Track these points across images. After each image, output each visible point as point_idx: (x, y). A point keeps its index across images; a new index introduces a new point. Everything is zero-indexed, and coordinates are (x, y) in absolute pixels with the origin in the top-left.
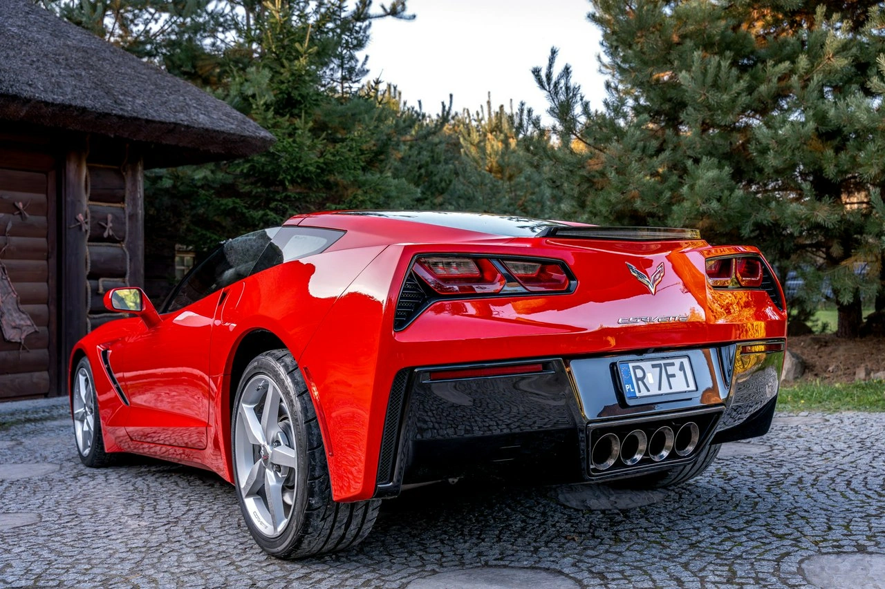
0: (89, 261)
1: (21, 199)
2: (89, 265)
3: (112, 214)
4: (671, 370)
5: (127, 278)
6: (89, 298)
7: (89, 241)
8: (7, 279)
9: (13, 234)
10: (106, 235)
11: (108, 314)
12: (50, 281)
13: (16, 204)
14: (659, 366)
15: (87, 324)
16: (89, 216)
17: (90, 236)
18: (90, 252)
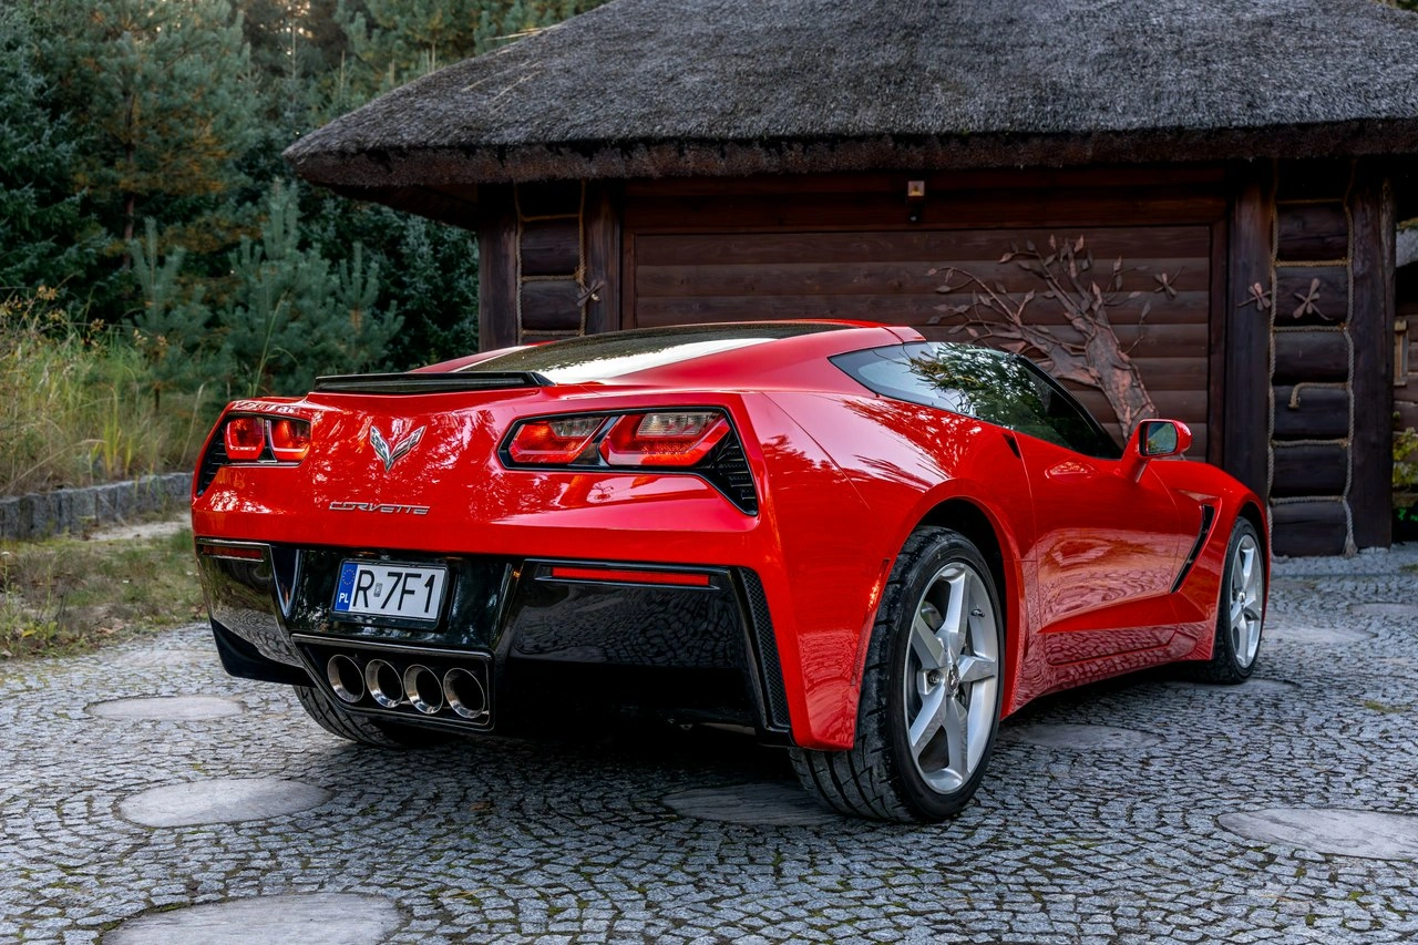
0: (1273, 358)
1: (1164, 269)
2: (1273, 362)
3: (1321, 278)
4: (412, 584)
5: (1350, 383)
6: (1272, 416)
7: (1275, 324)
8: (1139, 386)
9: (1148, 320)
10: (1298, 313)
11: (1311, 442)
12: (1212, 388)
13: (1158, 277)
14: (399, 575)
15: (1267, 455)
16: (1274, 286)
17: (1277, 316)
18: (1277, 341)
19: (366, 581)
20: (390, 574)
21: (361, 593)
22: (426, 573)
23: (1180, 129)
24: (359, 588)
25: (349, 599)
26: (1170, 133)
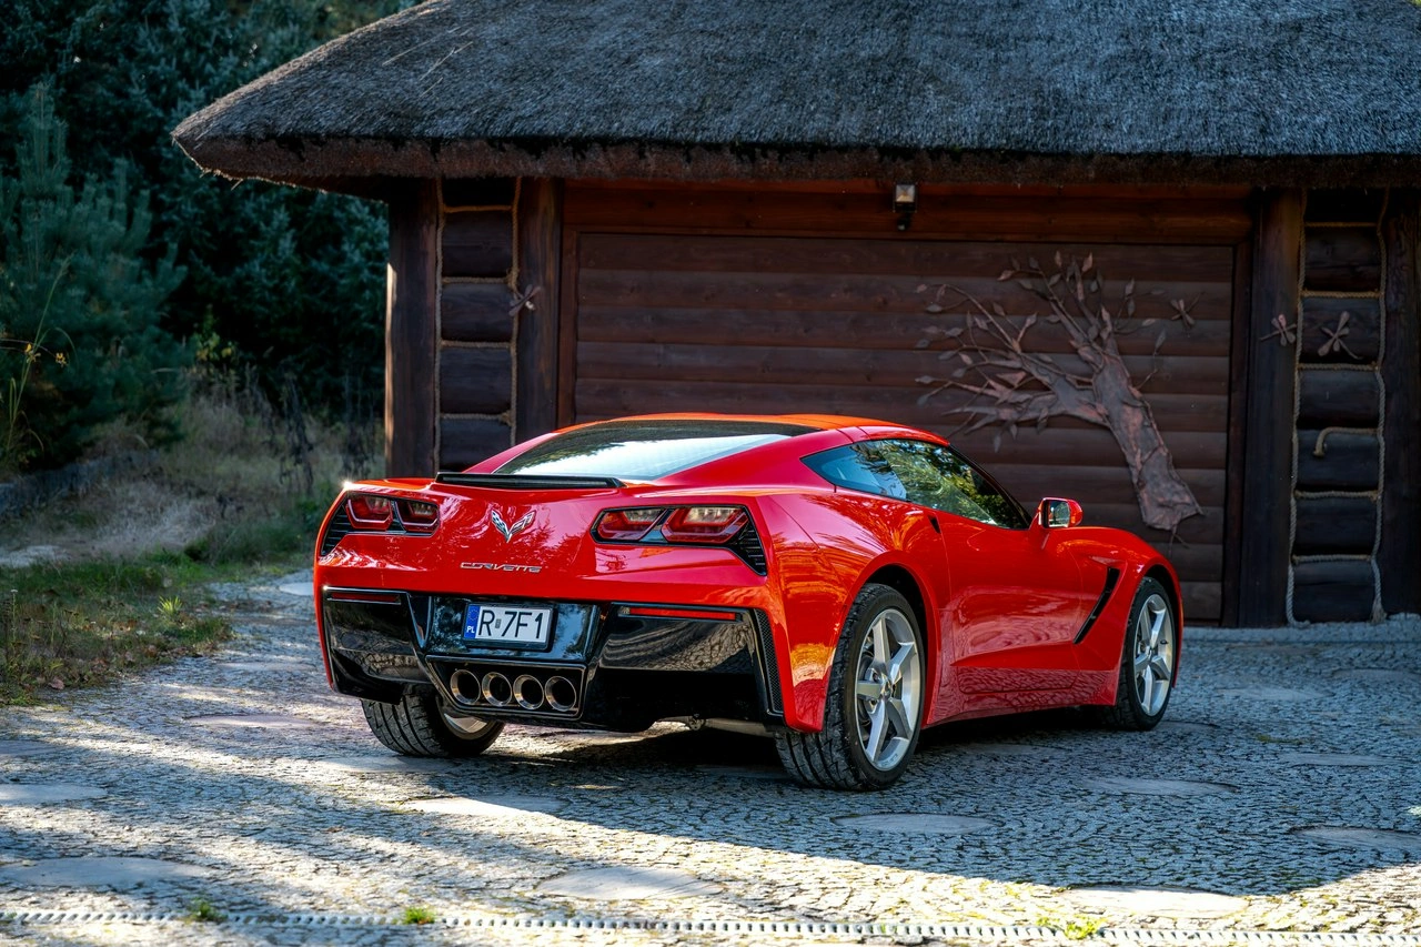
0: (1297, 398)
1: (1181, 294)
2: (1297, 404)
3: (1349, 311)
4: (524, 619)
5: (1381, 429)
6: (1295, 463)
7: (1301, 361)
8: (1151, 426)
9: (1162, 352)
10: (1324, 350)
11: (1338, 494)
12: (1232, 430)
13: (1174, 303)
14: (514, 614)
15: (1289, 507)
17: (1302, 352)
18: (1304, 380)
19: (488, 617)
20: (507, 613)
21: (484, 626)
22: (536, 612)
23: (1186, 156)
24: (483, 623)
25: (475, 630)
26: (1177, 158)
